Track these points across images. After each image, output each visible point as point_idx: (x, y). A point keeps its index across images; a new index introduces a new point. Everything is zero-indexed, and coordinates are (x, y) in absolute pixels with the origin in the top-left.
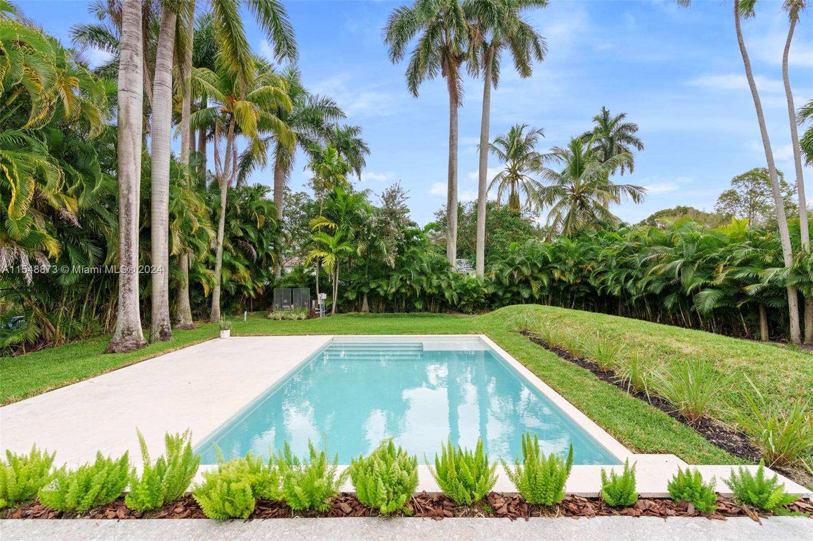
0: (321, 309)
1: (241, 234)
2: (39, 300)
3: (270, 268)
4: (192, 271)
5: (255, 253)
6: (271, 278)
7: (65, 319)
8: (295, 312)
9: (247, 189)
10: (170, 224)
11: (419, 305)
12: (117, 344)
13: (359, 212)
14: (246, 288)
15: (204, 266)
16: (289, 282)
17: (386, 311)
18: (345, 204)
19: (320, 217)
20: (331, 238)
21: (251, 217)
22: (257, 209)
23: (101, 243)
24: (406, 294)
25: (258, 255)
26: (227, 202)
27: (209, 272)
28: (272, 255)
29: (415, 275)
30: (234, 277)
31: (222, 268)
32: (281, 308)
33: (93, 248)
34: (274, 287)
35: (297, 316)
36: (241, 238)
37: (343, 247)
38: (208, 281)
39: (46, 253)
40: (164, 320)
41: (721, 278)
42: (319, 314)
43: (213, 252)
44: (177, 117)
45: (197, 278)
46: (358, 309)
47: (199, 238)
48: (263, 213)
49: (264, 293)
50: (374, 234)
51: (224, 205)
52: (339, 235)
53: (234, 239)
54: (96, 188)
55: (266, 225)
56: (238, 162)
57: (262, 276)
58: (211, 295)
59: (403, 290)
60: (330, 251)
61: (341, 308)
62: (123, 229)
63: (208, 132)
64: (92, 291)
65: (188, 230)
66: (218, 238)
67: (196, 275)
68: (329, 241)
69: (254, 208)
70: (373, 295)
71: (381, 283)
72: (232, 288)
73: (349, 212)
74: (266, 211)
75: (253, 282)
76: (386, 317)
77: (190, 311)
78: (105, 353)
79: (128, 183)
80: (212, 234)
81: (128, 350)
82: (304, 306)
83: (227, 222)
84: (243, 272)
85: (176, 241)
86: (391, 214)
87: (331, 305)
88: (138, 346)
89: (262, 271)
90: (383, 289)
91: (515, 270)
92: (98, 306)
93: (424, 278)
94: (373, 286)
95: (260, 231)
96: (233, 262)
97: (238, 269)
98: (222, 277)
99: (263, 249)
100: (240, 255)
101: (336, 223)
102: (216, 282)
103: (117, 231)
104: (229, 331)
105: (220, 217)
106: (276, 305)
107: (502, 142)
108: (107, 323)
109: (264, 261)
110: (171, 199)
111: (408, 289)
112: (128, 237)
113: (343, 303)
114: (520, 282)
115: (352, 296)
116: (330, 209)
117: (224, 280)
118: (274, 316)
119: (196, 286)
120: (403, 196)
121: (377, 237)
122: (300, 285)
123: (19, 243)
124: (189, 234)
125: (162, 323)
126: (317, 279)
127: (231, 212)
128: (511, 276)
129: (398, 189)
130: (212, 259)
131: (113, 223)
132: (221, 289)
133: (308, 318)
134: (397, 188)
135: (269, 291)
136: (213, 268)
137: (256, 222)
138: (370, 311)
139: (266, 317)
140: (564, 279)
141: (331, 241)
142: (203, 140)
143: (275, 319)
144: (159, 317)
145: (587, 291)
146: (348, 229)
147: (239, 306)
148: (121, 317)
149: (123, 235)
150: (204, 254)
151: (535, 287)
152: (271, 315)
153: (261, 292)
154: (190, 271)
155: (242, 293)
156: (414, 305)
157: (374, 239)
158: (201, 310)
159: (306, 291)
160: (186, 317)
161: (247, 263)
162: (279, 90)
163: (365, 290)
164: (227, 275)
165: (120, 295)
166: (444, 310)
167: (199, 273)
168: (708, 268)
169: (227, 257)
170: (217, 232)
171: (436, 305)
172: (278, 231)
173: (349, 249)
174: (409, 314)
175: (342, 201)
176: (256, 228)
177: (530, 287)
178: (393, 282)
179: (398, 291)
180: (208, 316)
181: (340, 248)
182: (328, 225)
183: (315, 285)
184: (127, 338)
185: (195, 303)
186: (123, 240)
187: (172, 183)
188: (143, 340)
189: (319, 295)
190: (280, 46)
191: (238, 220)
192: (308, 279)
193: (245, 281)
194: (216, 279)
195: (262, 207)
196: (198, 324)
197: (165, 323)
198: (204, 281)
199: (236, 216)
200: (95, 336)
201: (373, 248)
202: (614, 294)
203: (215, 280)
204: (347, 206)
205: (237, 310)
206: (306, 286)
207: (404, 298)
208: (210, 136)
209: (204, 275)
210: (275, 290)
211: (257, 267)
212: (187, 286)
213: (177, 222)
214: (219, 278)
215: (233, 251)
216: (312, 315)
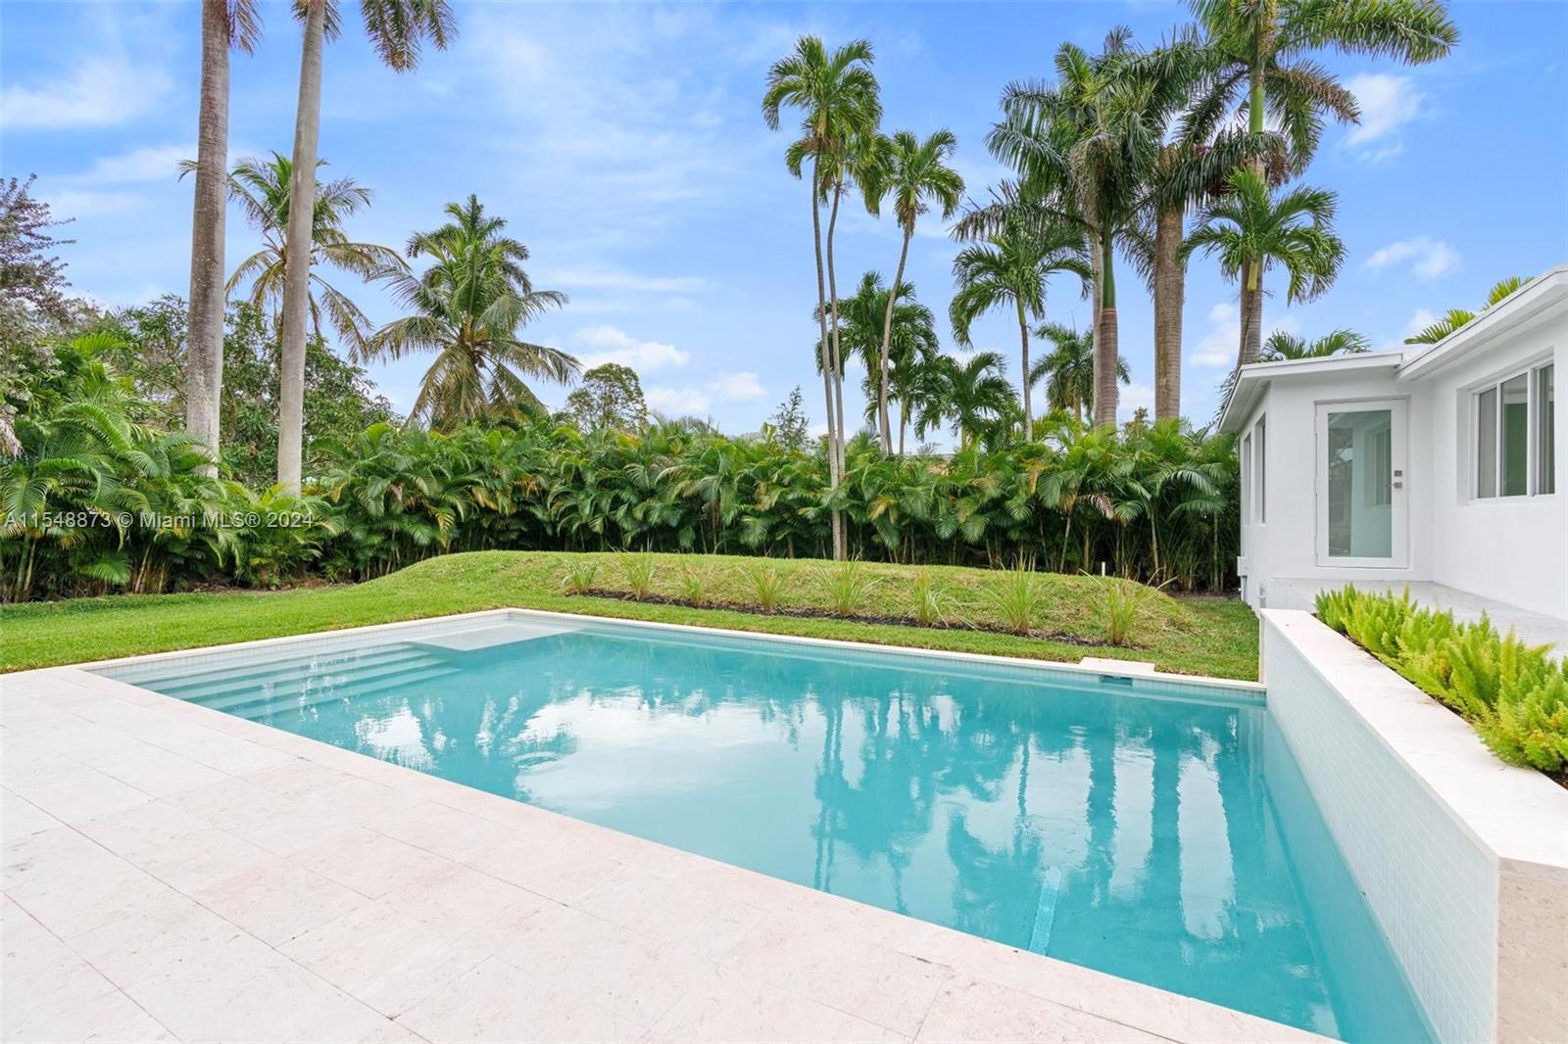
11: (116, 575)
41: (768, 501)
91: (396, 483)
107: (257, 179)
114: (408, 511)
128: (389, 497)
140: (492, 506)
145: (523, 528)
151: (445, 519)
166: (181, 584)
168: (747, 492)
171: (156, 571)
177: (432, 522)
202: (595, 530)
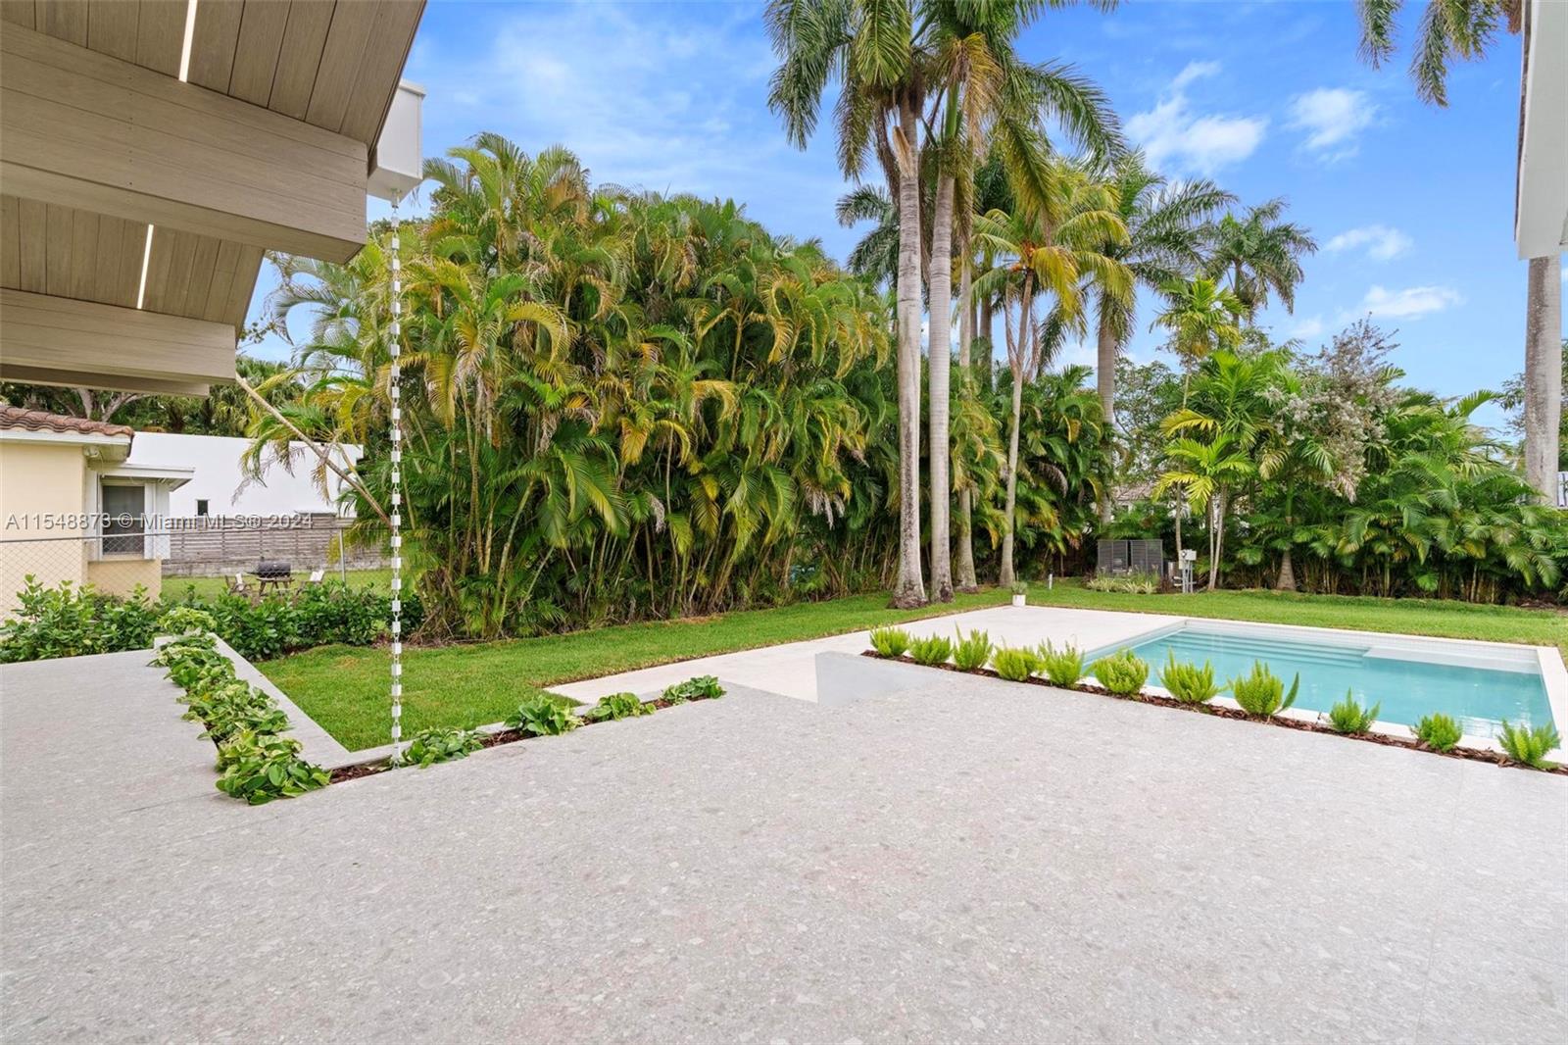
0: (1185, 578)
1: (1042, 452)
2: (827, 545)
3: (1094, 506)
4: (975, 512)
5: (1064, 482)
6: (1094, 521)
7: (848, 568)
8: (1135, 581)
9: (1052, 379)
10: (950, 451)
11: (1426, 582)
12: (900, 599)
13: (1266, 394)
14: (1051, 537)
15: (991, 505)
16: (1126, 529)
17: (1340, 590)
18: (1234, 382)
19: (1183, 412)
20: (1204, 449)
21: (1057, 424)
22: (1067, 410)
23: (883, 482)
24: (1391, 556)
25: (1070, 484)
26: (1022, 406)
27: (998, 512)
28: (1094, 483)
29: (1415, 515)
30: (1033, 520)
31: (1016, 505)
32: (1111, 573)
33: (874, 486)
34: (1099, 537)
35: (1138, 588)
36: (1044, 459)
37: (1229, 464)
38: (997, 526)
39: (841, 495)
40: (944, 576)
42: (1181, 587)
43: (1003, 484)
44: (955, 289)
45: (982, 521)
46: (1268, 584)
47: (984, 466)
48: (1078, 416)
49: (1081, 546)
50: (1300, 433)
51: (1017, 412)
52: (1220, 442)
53: (1032, 462)
54: (880, 421)
55: (1084, 433)
56: (1040, 334)
57: (1078, 519)
58: (1000, 547)
59: (1381, 548)
60: (1202, 472)
61: (1230, 579)
62: (904, 464)
63: (994, 300)
64: (870, 537)
65: (971, 456)
66: (1010, 464)
67: (980, 517)
68: (1201, 455)
69: (1062, 409)
70: (1303, 556)
71: (1321, 531)
72: (1031, 538)
73: (1244, 395)
74: (1082, 412)
75: (1063, 528)
76: (1336, 602)
77: (973, 568)
78: (888, 608)
79: (908, 408)
80: (1001, 458)
81: (909, 607)
82: (1151, 571)
83: (1022, 437)
84: (1047, 512)
85: (959, 472)
86: (1348, 388)
87: (1208, 572)
88: (920, 604)
89: (1077, 510)
90: (1325, 545)
92: (875, 556)
93: (1442, 522)
94: (1301, 537)
95: (1074, 446)
96: (1032, 497)
97: (1039, 508)
98: (1015, 521)
99: (1077, 474)
100: (1042, 485)
101: (1216, 417)
102: (1006, 528)
103: (898, 466)
104: (1023, 597)
105: (1012, 430)
106: (1102, 568)
108: (883, 577)
109: (1081, 495)
110: (951, 418)
111: (1396, 546)
112: (908, 475)
113: (1235, 570)
115: (1251, 557)
116: (1204, 394)
117: (1019, 525)
118: (1098, 584)
119: (980, 534)
120: (1382, 344)
121: (1307, 439)
122: (1145, 535)
123: (824, 488)
124: (972, 461)
125: (942, 580)
126: (1178, 524)
127: (1029, 420)
129: (1367, 331)
130: (1001, 494)
131: (893, 456)
132: (1015, 539)
133: (1159, 592)
134: (1363, 330)
135: (1090, 544)
136: (1003, 508)
137: (1066, 431)
138: (1299, 589)
139: (1083, 586)
141: (1205, 454)
142: (988, 313)
143: (1099, 590)
144: (939, 571)
146: (1240, 429)
147: (1041, 567)
148: (903, 568)
149: (904, 471)
150: (992, 488)
152: (1092, 583)
153: (1077, 545)
154: (973, 512)
155: (1045, 546)
156: (1415, 582)
157: (1300, 445)
158: (988, 569)
159: (1155, 545)
160: (969, 578)
161: (1053, 498)
162: (1104, 213)
163: (1282, 545)
164: (1023, 516)
165: (902, 541)
166: (1512, 597)
167: (984, 515)
169: (1024, 491)
170: (1007, 452)
171: (1487, 584)
172: (1105, 442)
173: (1243, 467)
174: (1400, 600)
175: (1228, 376)
176: (1067, 440)
178: (1353, 530)
179: (1366, 550)
180: (997, 579)
181: (1223, 466)
182: (1199, 425)
183: (1174, 534)
184: (909, 592)
185: (978, 558)
186: (904, 478)
187: (951, 397)
188: (924, 599)
189: (1181, 553)
190: (1098, 154)
191: (1039, 431)
192: (1160, 524)
193: (1049, 526)
194: (1007, 525)
195: (1075, 406)
196: (983, 588)
197: (946, 579)
198: (991, 526)
199: (1036, 425)
200: (872, 591)
201: (1298, 462)
203: (1006, 523)
204: (1238, 384)
205: (1039, 572)
206: (1155, 536)
207: (1387, 565)
208: (996, 305)
209: (991, 517)
210: (1100, 543)
211: (1071, 503)
212: (970, 533)
213: (959, 448)
214: (1011, 522)
215: (1031, 480)
216: (1166, 587)
